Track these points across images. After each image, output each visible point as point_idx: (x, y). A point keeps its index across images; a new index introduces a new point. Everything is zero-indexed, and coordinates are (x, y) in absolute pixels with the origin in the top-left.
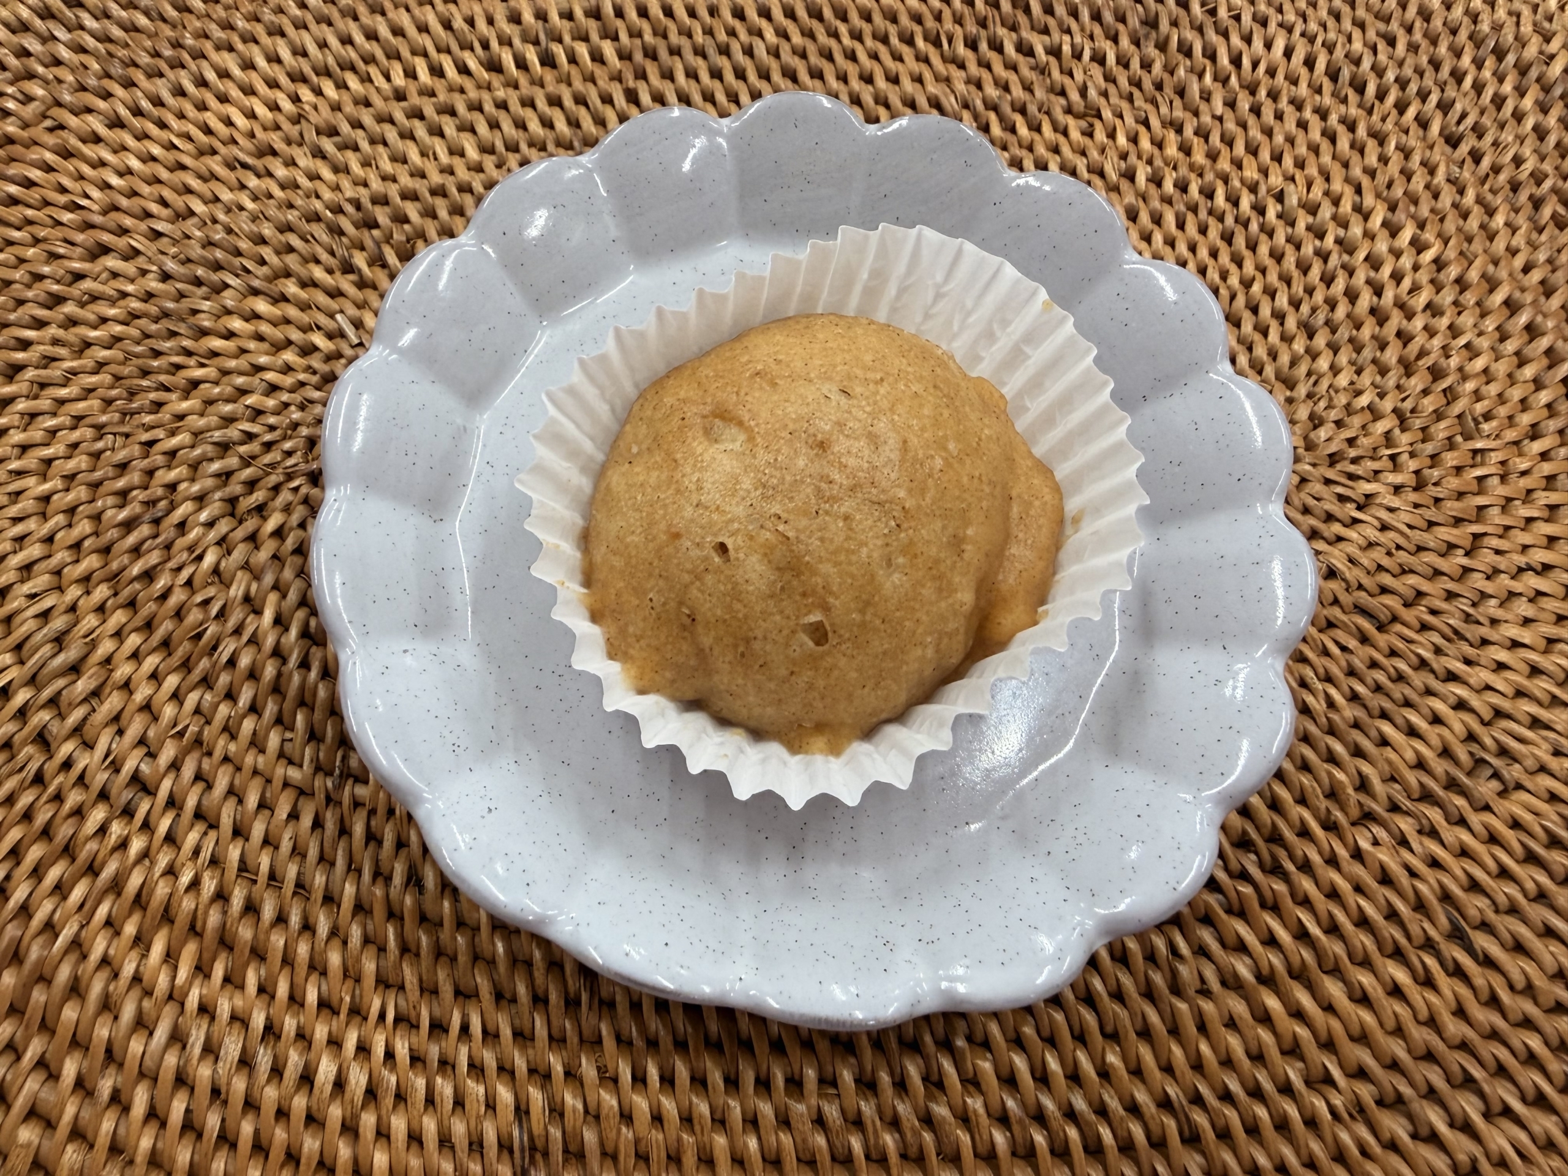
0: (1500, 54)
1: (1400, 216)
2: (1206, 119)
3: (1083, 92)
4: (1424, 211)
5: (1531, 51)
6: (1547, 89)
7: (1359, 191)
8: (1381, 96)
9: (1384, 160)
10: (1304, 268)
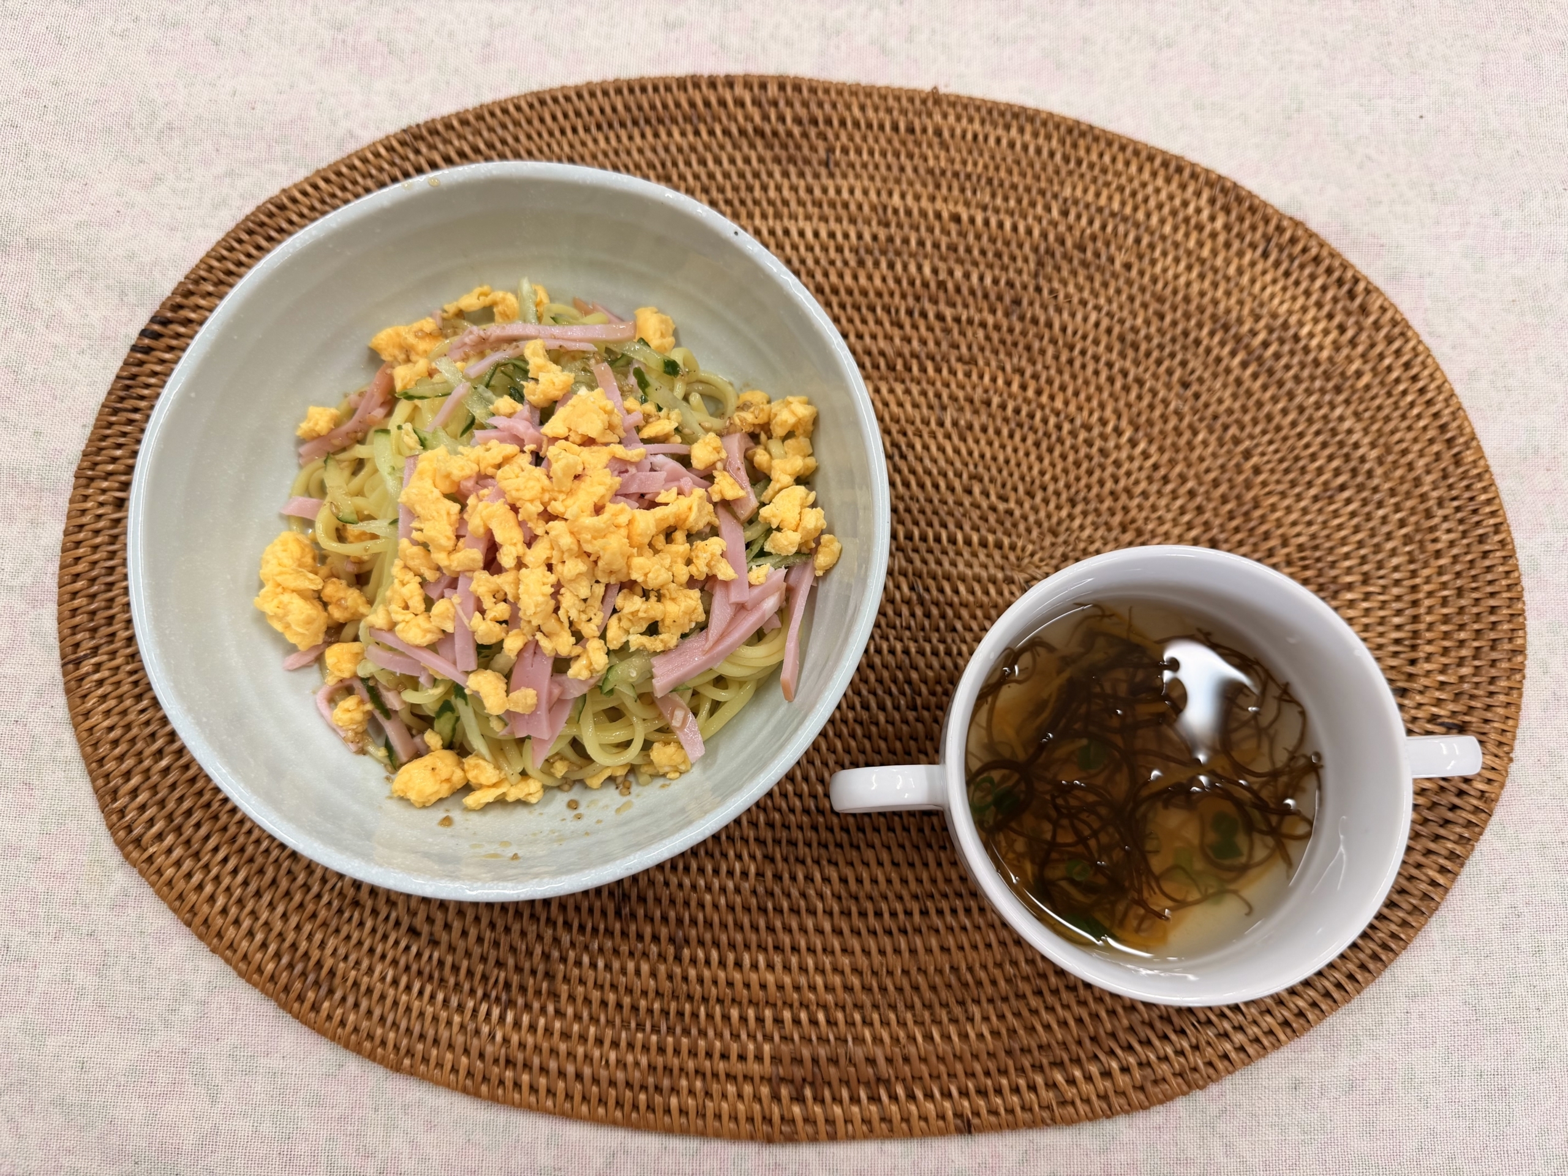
0: (1226, 328)
1: (1141, 434)
2: (1039, 367)
3: (970, 348)
4: (1156, 430)
5: (1246, 328)
6: (1250, 353)
7: (1119, 417)
8: (1148, 354)
9: (1140, 397)
10: (1077, 464)
